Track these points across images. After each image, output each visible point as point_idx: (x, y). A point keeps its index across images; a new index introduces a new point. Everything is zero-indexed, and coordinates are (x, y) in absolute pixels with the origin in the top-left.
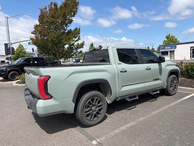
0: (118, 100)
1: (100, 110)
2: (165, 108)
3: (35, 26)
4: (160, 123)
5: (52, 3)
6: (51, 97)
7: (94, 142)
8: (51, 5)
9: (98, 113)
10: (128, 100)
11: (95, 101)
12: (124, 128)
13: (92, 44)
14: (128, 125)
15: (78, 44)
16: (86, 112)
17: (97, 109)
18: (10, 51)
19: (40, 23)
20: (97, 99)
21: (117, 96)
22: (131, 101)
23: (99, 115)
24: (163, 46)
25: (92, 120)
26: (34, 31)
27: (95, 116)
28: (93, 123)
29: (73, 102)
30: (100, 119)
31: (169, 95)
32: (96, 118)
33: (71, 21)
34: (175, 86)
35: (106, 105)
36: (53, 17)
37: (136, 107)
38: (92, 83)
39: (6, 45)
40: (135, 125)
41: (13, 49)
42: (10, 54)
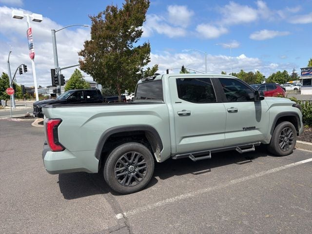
0: (174, 158)
1: (141, 171)
2: (258, 175)
3: (85, 42)
4: (233, 199)
5: (108, 7)
6: (64, 149)
7: (119, 216)
8: (107, 10)
9: (137, 175)
10: (193, 159)
11: (132, 158)
12: (172, 200)
13: (183, 67)
14: (181, 197)
15: (149, 69)
16: (118, 173)
17: (137, 170)
18: (57, 81)
19: (93, 38)
20: (136, 155)
21: (174, 152)
22: (198, 161)
23: (140, 179)
24: (306, 69)
25: (127, 184)
26: (82, 51)
27: (133, 180)
28: (129, 189)
29: (97, 157)
30: (142, 184)
31: (276, 154)
32: (134, 183)
33: (139, 34)
34: (291, 140)
35: (152, 164)
36: (108, 28)
37: (210, 171)
38: (127, 130)
39: (53, 71)
40: (190, 198)
41: (62, 77)
42: (58, 84)
